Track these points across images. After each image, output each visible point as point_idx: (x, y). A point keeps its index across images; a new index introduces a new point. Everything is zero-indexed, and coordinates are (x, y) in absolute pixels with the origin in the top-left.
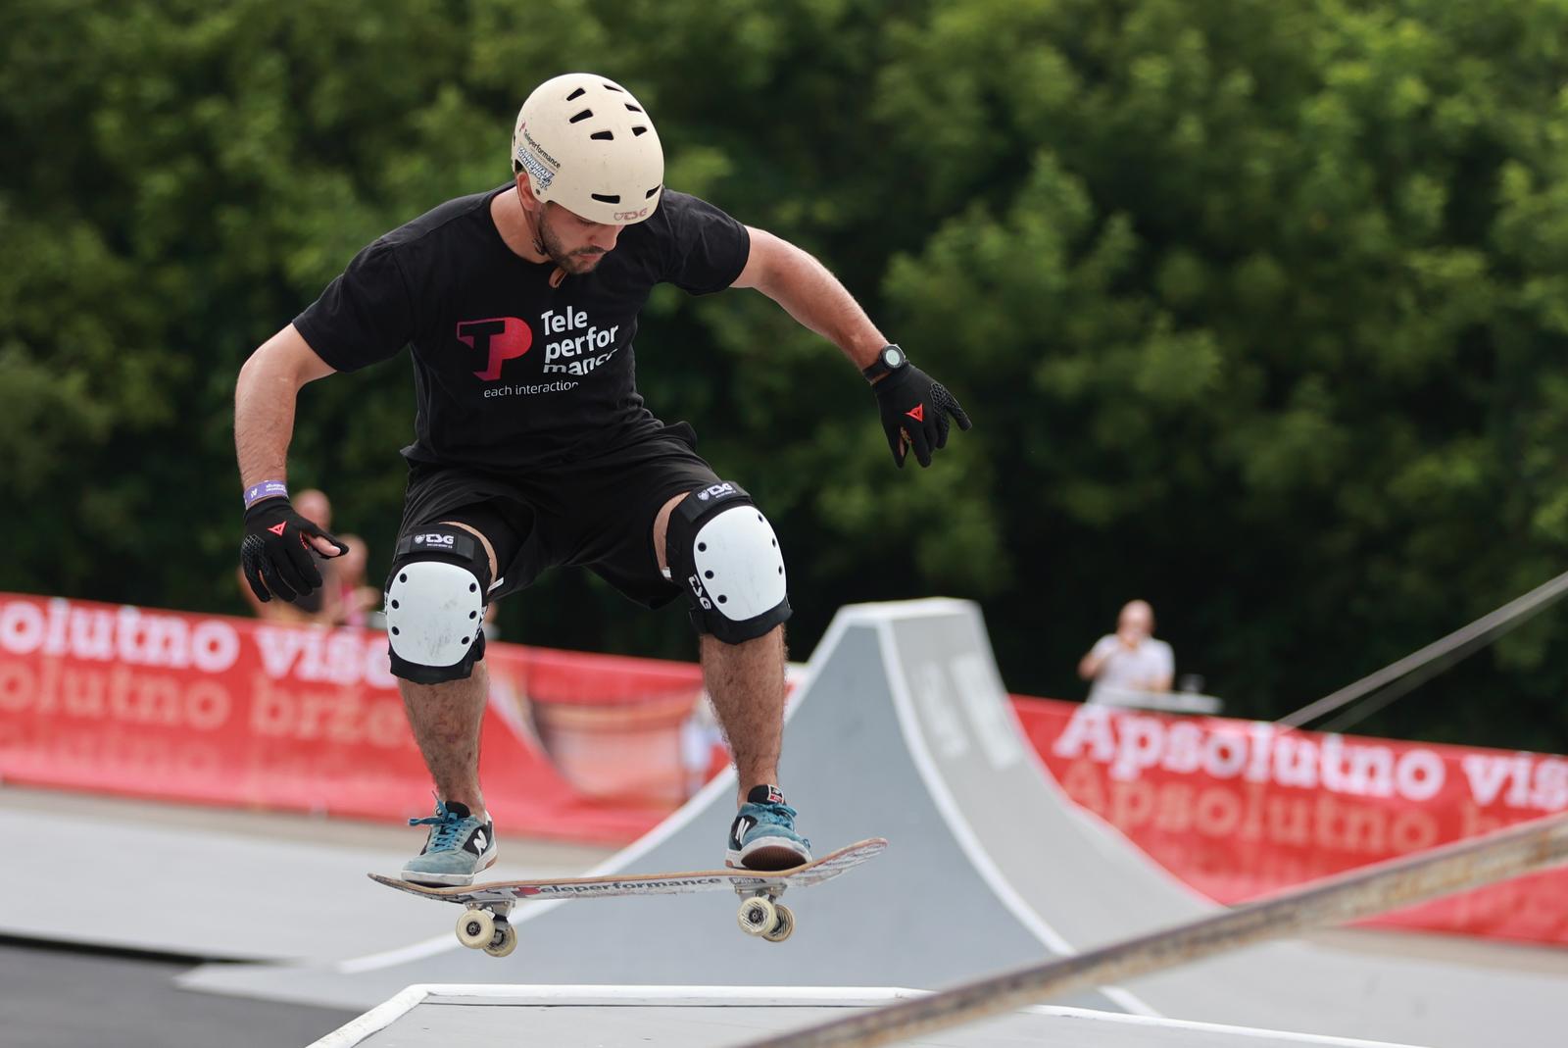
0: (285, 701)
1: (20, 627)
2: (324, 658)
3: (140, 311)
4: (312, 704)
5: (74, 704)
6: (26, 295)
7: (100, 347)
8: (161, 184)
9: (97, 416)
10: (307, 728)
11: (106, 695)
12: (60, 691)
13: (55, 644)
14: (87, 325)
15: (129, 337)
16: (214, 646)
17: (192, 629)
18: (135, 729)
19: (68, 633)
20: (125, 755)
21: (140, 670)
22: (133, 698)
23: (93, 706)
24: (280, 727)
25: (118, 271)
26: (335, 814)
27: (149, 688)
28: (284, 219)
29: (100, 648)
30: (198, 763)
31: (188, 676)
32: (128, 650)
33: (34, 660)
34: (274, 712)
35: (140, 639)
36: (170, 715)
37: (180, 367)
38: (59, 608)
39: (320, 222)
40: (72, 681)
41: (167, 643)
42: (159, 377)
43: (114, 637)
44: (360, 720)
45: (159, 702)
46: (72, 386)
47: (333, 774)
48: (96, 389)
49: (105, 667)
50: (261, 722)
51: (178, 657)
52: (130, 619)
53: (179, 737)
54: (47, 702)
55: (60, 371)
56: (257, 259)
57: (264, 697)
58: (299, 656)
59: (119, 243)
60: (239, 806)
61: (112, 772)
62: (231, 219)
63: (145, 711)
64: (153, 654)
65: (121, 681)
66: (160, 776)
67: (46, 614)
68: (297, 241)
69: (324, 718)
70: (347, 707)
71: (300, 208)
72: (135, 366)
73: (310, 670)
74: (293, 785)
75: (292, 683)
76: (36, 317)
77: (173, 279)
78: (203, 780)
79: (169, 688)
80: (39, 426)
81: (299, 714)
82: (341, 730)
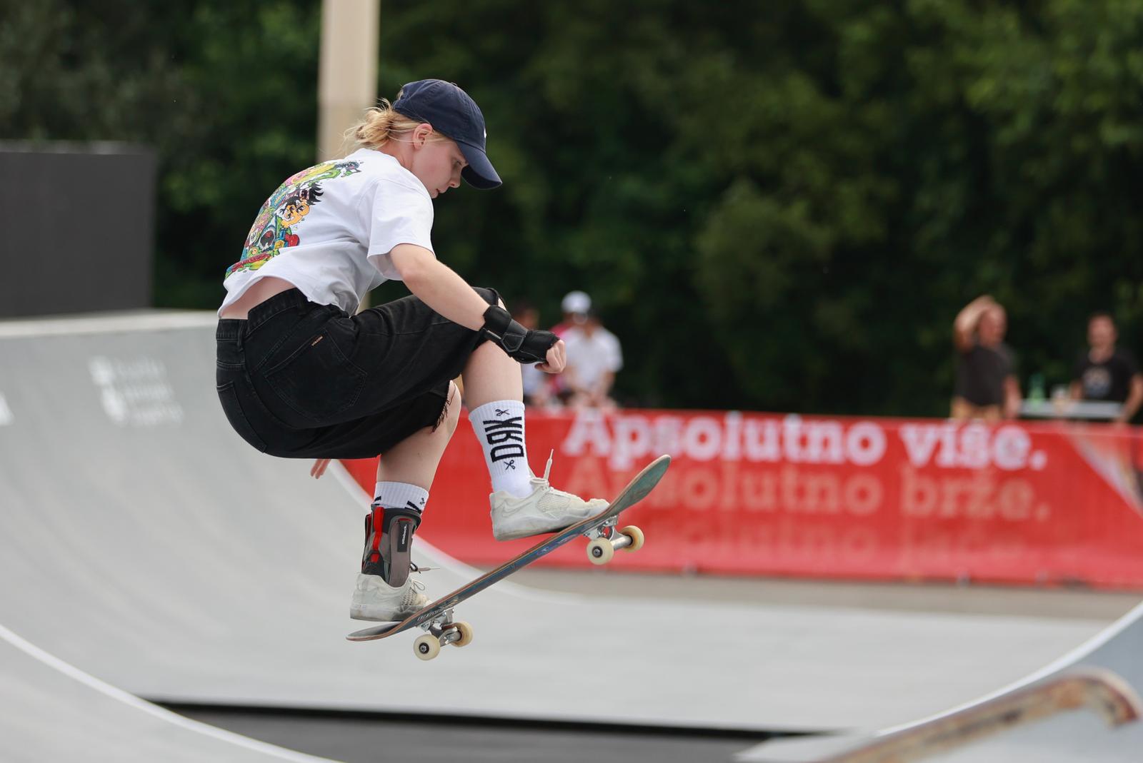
0: (929, 486)
1: (703, 438)
2: (959, 448)
3: (851, 143)
4: (952, 488)
5: (753, 502)
6: (753, 138)
7: (819, 177)
8: (858, 32)
9: (821, 238)
10: (949, 508)
11: (778, 492)
12: (739, 490)
13: (731, 451)
14: (805, 159)
15: (843, 167)
16: (865, 443)
17: (846, 431)
18: (802, 518)
19: (742, 440)
20: (797, 541)
21: (806, 468)
22: (801, 492)
23: (767, 501)
24: (926, 508)
25: (829, 110)
26: (975, 581)
27: (813, 484)
28: (963, 55)
29: (769, 451)
30: (859, 544)
31: (846, 470)
32: (793, 451)
33: (715, 465)
34: (920, 496)
35: (803, 441)
36: (832, 504)
37: (888, 189)
38: (733, 420)
39: (992, 56)
40: (749, 481)
41: (826, 443)
42: (871, 199)
43: (781, 441)
44: (993, 498)
45: (823, 494)
46: (797, 213)
47: (972, 547)
48: (818, 214)
49: (777, 467)
50: (909, 505)
51: (835, 455)
52: (793, 425)
53: (842, 523)
54: (728, 501)
55: (786, 202)
56: (944, 92)
57: (911, 485)
58: (938, 447)
59: (830, 87)
60: (898, 580)
61: (788, 557)
62: (919, 59)
63: (811, 503)
64: (814, 453)
65: (790, 479)
66: (828, 558)
67: (723, 426)
68: (973, 73)
69: (963, 498)
70: (982, 488)
71: (976, 44)
72: (849, 192)
73: (948, 457)
74: (941, 558)
75: (933, 470)
76: (763, 156)
77: (876, 114)
78: (863, 559)
79: (830, 482)
80: (772, 250)
81: (941, 498)
82: (978, 508)
